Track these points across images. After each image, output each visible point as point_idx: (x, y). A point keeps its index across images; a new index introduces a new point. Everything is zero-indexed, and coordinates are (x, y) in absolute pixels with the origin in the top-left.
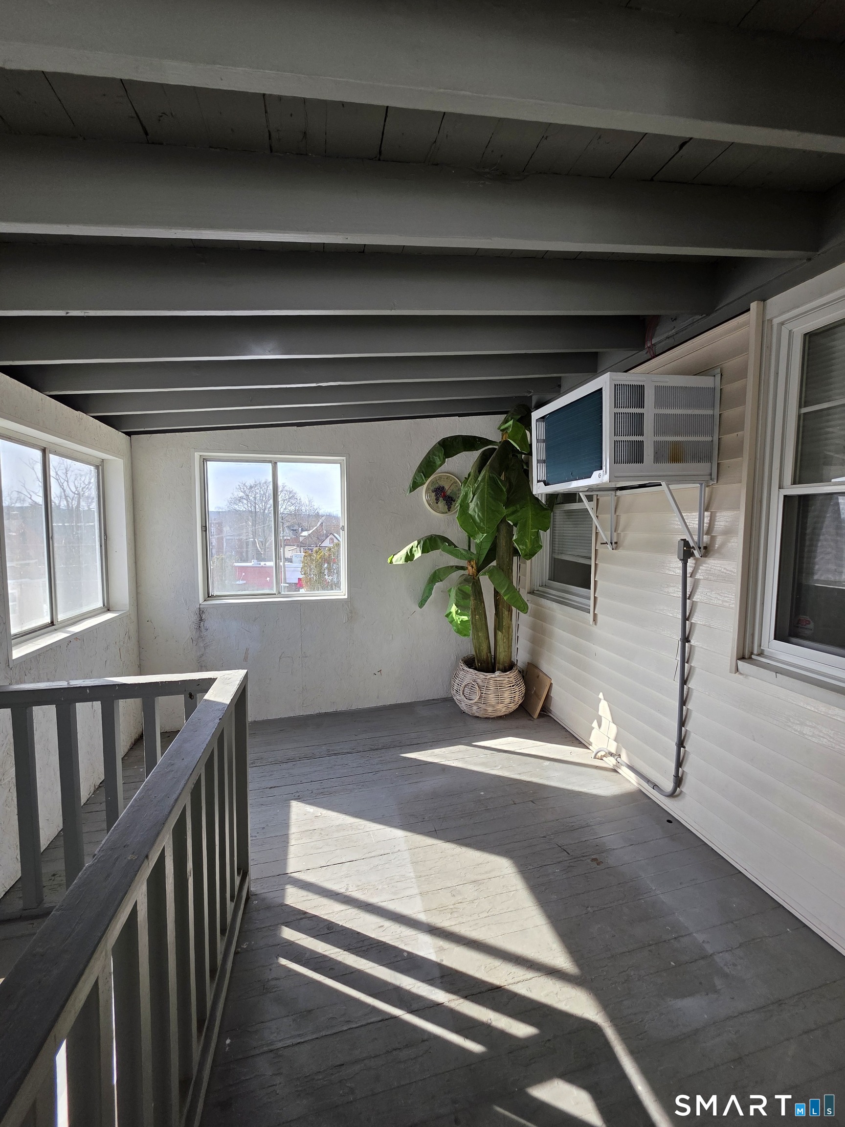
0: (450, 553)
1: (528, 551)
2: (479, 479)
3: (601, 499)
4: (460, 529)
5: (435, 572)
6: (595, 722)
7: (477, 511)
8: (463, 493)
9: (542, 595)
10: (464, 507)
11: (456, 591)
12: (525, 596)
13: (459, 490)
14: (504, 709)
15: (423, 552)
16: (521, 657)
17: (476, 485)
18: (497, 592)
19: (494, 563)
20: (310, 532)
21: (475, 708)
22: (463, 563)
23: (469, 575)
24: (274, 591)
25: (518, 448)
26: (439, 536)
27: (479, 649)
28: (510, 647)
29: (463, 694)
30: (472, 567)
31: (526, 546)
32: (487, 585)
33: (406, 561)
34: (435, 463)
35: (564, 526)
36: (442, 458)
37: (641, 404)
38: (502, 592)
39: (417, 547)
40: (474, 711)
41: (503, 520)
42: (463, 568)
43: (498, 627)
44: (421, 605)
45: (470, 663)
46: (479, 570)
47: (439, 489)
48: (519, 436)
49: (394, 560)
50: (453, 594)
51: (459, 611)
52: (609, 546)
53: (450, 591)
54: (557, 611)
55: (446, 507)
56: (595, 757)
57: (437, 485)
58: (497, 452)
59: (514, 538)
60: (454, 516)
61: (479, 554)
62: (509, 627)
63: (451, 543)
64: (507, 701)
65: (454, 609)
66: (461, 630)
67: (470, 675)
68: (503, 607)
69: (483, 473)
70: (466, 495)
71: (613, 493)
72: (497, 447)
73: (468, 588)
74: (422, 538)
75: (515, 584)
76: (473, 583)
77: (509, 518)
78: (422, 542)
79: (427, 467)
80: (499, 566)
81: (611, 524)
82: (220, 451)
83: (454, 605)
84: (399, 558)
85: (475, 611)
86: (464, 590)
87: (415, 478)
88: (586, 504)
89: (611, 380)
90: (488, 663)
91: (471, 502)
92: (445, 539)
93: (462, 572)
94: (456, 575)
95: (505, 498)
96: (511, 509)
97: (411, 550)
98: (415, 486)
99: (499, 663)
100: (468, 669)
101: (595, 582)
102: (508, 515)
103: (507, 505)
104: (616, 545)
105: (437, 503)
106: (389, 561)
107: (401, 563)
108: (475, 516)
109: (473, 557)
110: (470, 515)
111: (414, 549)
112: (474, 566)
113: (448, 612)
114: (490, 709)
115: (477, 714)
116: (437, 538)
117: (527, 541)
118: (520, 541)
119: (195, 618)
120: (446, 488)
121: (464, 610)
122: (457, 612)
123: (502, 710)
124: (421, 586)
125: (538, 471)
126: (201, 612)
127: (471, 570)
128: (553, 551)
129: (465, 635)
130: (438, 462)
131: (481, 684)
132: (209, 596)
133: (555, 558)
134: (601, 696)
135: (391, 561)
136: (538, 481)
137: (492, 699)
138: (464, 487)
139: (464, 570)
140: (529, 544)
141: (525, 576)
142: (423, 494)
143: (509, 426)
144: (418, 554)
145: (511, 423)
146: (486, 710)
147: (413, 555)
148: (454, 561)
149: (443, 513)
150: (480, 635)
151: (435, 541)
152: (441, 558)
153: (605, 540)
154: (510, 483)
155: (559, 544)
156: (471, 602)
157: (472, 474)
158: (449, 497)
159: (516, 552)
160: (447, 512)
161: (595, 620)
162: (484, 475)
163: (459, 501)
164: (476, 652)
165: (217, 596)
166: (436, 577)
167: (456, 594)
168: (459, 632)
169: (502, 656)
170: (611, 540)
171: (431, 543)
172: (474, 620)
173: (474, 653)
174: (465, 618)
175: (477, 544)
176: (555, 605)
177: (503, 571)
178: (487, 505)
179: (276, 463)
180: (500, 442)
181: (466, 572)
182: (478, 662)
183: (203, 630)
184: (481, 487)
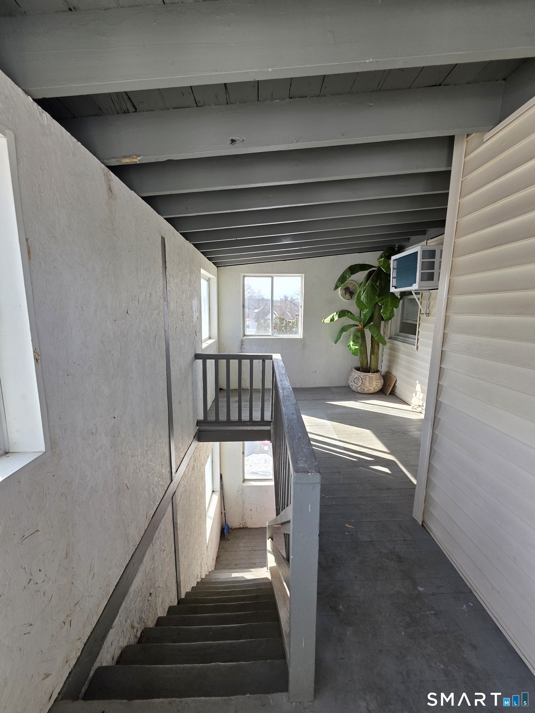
0: (351, 318)
1: (388, 317)
2: (367, 285)
3: (424, 294)
4: (356, 307)
5: (343, 327)
6: (414, 394)
7: (365, 299)
8: (358, 291)
9: (395, 339)
10: (359, 297)
11: (353, 335)
12: (386, 339)
13: (357, 288)
14: (373, 390)
15: (338, 318)
16: (383, 369)
17: (365, 288)
18: (373, 336)
19: (372, 323)
20: (259, 310)
21: (359, 388)
22: (357, 323)
23: (359, 328)
24: (271, 334)
25: (385, 271)
26: (346, 310)
27: (362, 363)
28: (377, 362)
29: (354, 382)
30: (361, 325)
31: (387, 315)
32: (368, 333)
33: (331, 321)
34: (346, 277)
35: (409, 306)
36: (349, 275)
37: (434, 257)
38: (374, 336)
39: (336, 315)
40: (359, 390)
41: (377, 303)
42: (357, 325)
43: (372, 352)
44: (336, 342)
45: (358, 369)
46: (364, 327)
47: (347, 288)
48: (386, 265)
49: (325, 321)
50: (351, 337)
51: (354, 344)
52: (425, 315)
53: (350, 335)
54: (401, 346)
55: (350, 297)
56: (413, 408)
57: (346, 286)
58: (376, 272)
59: (381, 311)
60: (354, 301)
61: (365, 319)
62: (378, 353)
63: (351, 314)
64: (375, 386)
65: (352, 343)
66: (355, 353)
67: (358, 374)
68: (375, 343)
69: (368, 282)
70: (360, 292)
71: (428, 291)
72: (376, 269)
73: (359, 334)
74: (338, 311)
75: (382, 333)
76: (361, 333)
77: (379, 302)
78: (338, 313)
79: (343, 279)
80: (374, 325)
81: (427, 306)
82: (252, 273)
83: (352, 341)
84: (327, 320)
85: (361, 345)
86: (357, 335)
87: (336, 284)
88: (415, 296)
89: (421, 248)
90: (366, 370)
91: (362, 295)
92: (349, 312)
93: (356, 327)
94: (353, 329)
95: (378, 293)
96: (380, 298)
97: (333, 316)
98: (336, 287)
99: (372, 370)
100: (357, 371)
101: (419, 331)
102: (379, 301)
103: (379, 296)
104: (428, 314)
105: (346, 295)
106: (323, 322)
107: (328, 322)
108: (363, 301)
109: (362, 320)
110: (362, 301)
111: (334, 316)
112: (362, 324)
113: (349, 345)
114: (366, 389)
115: (360, 392)
116: (346, 312)
117: (387, 313)
118: (384, 313)
119: (240, 344)
120: (350, 288)
121: (356, 344)
122: (353, 345)
123: (372, 390)
124: (336, 334)
125: (393, 282)
126: (242, 341)
127: (360, 327)
128: (402, 318)
129: (356, 355)
130: (348, 277)
131: (362, 377)
132: (244, 335)
133: (403, 322)
134: (417, 382)
135: (324, 321)
136: (393, 287)
137: (367, 384)
138: (359, 288)
139: (357, 326)
140: (388, 314)
141: (387, 330)
142: (339, 291)
143: (382, 261)
144: (336, 318)
145: (383, 259)
146: (364, 389)
147: (334, 319)
148: (352, 322)
149: (348, 300)
150: (363, 356)
151: (344, 312)
152: (347, 321)
153: (423, 313)
154: (382, 286)
155: (406, 315)
156: (360, 341)
157: (363, 283)
158: (352, 292)
159: (383, 319)
160: (350, 299)
161: (417, 348)
162: (369, 283)
163: (357, 295)
164: (361, 365)
165: (247, 335)
166: (343, 329)
167: (353, 337)
168: (353, 354)
169: (373, 366)
170: (426, 313)
171: (342, 314)
172: (361, 349)
173: (360, 366)
174: (357, 347)
175: (364, 314)
176: (400, 343)
177: (376, 327)
178: (369, 297)
179: (273, 277)
180: (378, 266)
181: (358, 327)
182: (362, 369)
183: (243, 349)
184: (367, 289)
